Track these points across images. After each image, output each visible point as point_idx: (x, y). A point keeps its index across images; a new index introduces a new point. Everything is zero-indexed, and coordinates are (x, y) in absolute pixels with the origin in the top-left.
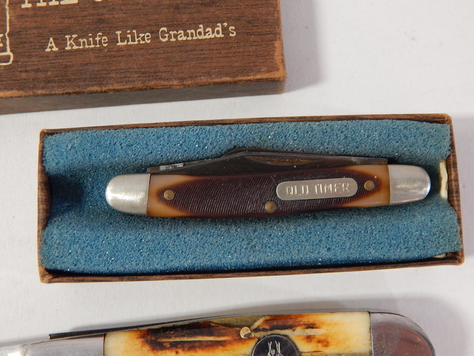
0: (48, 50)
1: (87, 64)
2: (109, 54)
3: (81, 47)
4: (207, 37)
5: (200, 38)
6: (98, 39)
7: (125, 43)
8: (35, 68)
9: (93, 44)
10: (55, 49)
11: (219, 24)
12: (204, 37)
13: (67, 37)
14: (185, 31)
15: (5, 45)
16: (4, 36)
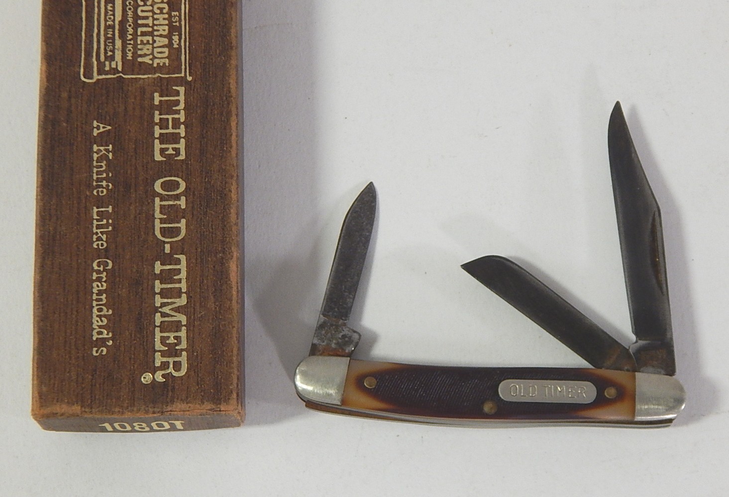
0: (95, 124)
1: (72, 169)
2: (83, 197)
3: (95, 163)
4: (95, 319)
5: (95, 310)
6: (104, 183)
7: (95, 217)
8: (73, 109)
9: (97, 178)
10: (95, 132)
11: (110, 335)
12: (94, 316)
13: (110, 147)
14: (105, 291)
15: (107, 73)
16: (119, 72)
